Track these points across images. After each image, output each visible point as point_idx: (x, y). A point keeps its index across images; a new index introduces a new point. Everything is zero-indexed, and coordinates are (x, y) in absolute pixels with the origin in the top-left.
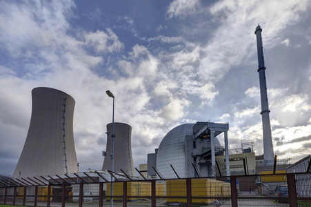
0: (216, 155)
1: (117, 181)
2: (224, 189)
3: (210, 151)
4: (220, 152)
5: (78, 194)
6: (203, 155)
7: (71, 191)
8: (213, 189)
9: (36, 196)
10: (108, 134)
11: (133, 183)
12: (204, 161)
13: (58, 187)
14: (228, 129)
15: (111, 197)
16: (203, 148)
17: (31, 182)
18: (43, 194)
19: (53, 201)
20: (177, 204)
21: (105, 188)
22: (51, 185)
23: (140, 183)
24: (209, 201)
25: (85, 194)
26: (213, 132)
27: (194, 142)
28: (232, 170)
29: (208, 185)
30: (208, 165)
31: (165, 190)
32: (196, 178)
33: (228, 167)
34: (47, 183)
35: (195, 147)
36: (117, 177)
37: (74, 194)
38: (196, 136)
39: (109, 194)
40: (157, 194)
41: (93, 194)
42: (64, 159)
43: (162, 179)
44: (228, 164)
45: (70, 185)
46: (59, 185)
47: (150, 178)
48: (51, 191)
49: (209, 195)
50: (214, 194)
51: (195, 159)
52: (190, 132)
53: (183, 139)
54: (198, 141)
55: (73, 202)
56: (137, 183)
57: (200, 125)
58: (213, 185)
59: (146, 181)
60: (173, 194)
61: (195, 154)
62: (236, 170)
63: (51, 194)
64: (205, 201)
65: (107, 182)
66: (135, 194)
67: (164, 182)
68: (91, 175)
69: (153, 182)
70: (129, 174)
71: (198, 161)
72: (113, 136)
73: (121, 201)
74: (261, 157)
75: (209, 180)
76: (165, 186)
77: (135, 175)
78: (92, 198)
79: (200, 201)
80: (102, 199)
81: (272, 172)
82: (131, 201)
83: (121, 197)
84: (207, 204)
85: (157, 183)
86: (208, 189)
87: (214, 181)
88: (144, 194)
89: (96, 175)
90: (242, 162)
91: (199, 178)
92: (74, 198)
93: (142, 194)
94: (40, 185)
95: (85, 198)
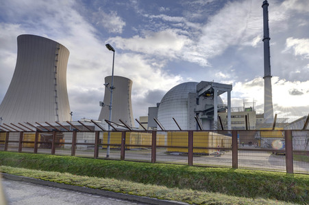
0: (218, 112)
1: (115, 130)
2: (225, 141)
3: (213, 108)
4: (222, 109)
5: (71, 141)
6: (206, 111)
7: (62, 138)
8: (214, 141)
9: (21, 142)
10: (106, 85)
11: (132, 133)
12: (206, 117)
13: (47, 134)
14: (231, 89)
15: (108, 145)
16: (206, 105)
17: (15, 127)
18: (29, 140)
19: (41, 147)
20: (178, 154)
21: (101, 136)
22: (38, 131)
23: (140, 133)
24: (210, 152)
25: (79, 141)
26: (216, 92)
27: (198, 99)
28: (234, 125)
29: (210, 137)
30: (211, 120)
31: (166, 140)
32: (197, 131)
33: (229, 123)
34: (35, 130)
35: (198, 103)
36: (116, 127)
37: (66, 141)
38: (200, 94)
39: (106, 142)
40: (157, 144)
41: (87, 142)
42: (55, 107)
43: (163, 130)
44: (230, 120)
45: (61, 132)
46: (49, 132)
47: (150, 129)
48: (40, 138)
49: (210, 145)
50: (215, 146)
51: (197, 114)
52: (194, 89)
53: (186, 96)
54: (201, 99)
55: (66, 149)
56: (137, 133)
57: (204, 84)
58: (214, 138)
59: (146, 131)
60: (174, 144)
61: (197, 110)
62: (237, 126)
63: (39, 140)
64: (206, 151)
65: (104, 131)
66: (134, 143)
67: (166, 133)
68: (86, 124)
69: (154, 133)
70: (128, 124)
71: (200, 116)
72: (112, 88)
73: (118, 149)
74: (261, 116)
75: (211, 133)
76: (166, 137)
77: (135, 125)
78: (86, 146)
79: (200, 151)
80: (98, 146)
81: (271, 129)
82: (129, 149)
83: (119, 145)
84: (208, 154)
85: (158, 133)
86: (210, 141)
87: (216, 134)
88: (144, 144)
89: (92, 124)
90: (244, 119)
91: (201, 130)
92: (65, 145)
93: (141, 143)
94: (26, 131)
95: (78, 146)
